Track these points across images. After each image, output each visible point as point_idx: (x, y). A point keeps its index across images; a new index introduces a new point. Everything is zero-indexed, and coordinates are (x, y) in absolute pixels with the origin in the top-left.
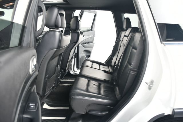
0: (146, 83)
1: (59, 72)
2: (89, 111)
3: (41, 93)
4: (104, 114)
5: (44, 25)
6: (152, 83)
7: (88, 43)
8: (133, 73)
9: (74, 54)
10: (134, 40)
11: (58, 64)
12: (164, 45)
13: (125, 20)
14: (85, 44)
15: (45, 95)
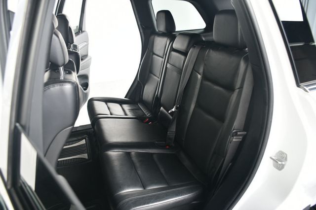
0: (271, 158)
8: (237, 139)
12: (305, 91)
13: (163, 15)
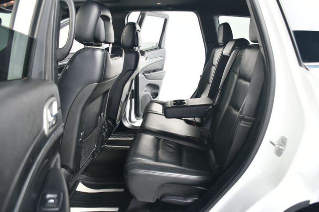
0: (271, 142)
1: (104, 125)
2: (162, 197)
3: (71, 165)
4: (189, 201)
5: (72, 39)
6: (283, 143)
7: (154, 71)
8: (245, 124)
9: (129, 91)
10: (241, 62)
11: (101, 110)
12: (306, 70)
13: (222, 28)
14: (150, 72)
15: (79, 169)
